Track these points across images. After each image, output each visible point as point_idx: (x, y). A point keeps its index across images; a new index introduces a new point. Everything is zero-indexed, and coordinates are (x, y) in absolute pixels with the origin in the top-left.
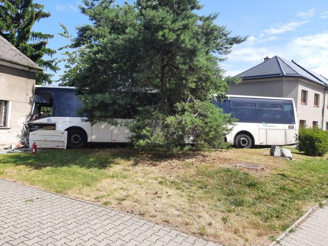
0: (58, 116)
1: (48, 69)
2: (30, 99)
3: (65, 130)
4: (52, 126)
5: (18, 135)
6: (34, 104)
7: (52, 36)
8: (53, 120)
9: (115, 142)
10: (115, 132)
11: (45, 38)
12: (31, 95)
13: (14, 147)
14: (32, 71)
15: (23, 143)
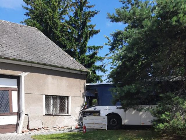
0: (101, 105)
1: (100, 71)
2: (83, 94)
3: (106, 116)
4: (97, 113)
5: (76, 120)
6: (86, 98)
7: (102, 47)
8: (98, 108)
9: (143, 125)
10: (143, 117)
11: (97, 49)
12: (83, 91)
13: (73, 128)
14: (83, 73)
15: (79, 125)
